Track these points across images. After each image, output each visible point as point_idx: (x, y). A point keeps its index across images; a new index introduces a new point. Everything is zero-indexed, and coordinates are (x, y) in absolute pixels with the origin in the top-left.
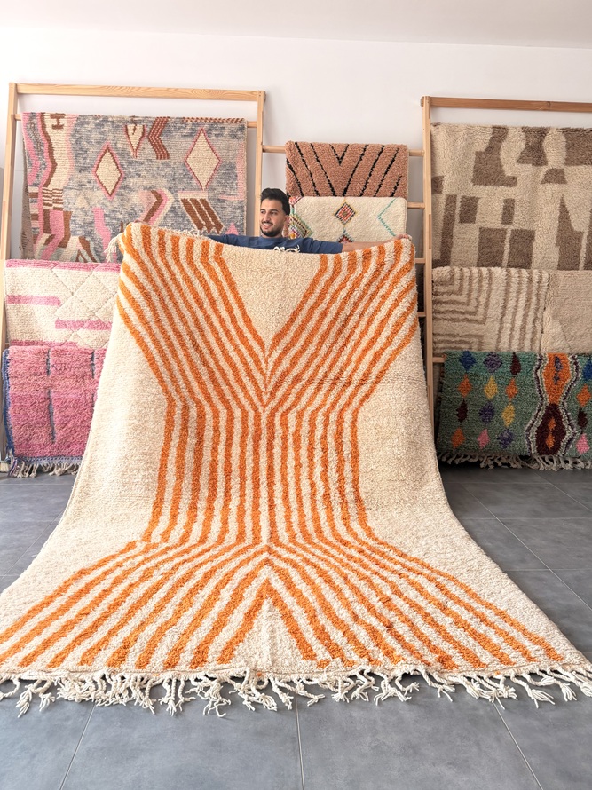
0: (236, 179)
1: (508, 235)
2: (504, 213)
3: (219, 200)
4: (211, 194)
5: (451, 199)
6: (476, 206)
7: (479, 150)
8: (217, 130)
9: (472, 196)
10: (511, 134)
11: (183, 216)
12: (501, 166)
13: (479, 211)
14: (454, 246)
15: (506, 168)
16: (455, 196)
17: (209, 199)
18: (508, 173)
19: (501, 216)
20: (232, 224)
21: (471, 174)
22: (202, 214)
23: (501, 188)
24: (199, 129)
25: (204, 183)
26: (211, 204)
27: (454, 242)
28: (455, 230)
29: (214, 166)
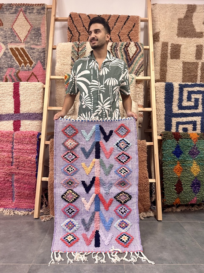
0: (40, 36)
1: (200, 66)
2: (197, 53)
3: (31, 48)
4: (26, 45)
5: (165, 45)
6: (180, 49)
7: (180, 17)
8: (29, 10)
9: (177, 43)
10: (198, 9)
11: (11, 57)
12: (193, 26)
13: (182, 52)
14: (168, 71)
15: (196, 27)
16: (167, 43)
17: (26, 48)
18: (198, 30)
19: (195, 55)
20: (39, 61)
21: (176, 31)
22: (22, 56)
23: (194, 39)
24: (19, 9)
25: (22, 39)
26: (26, 50)
27: (168, 69)
28: (168, 63)
29: (28, 29)
